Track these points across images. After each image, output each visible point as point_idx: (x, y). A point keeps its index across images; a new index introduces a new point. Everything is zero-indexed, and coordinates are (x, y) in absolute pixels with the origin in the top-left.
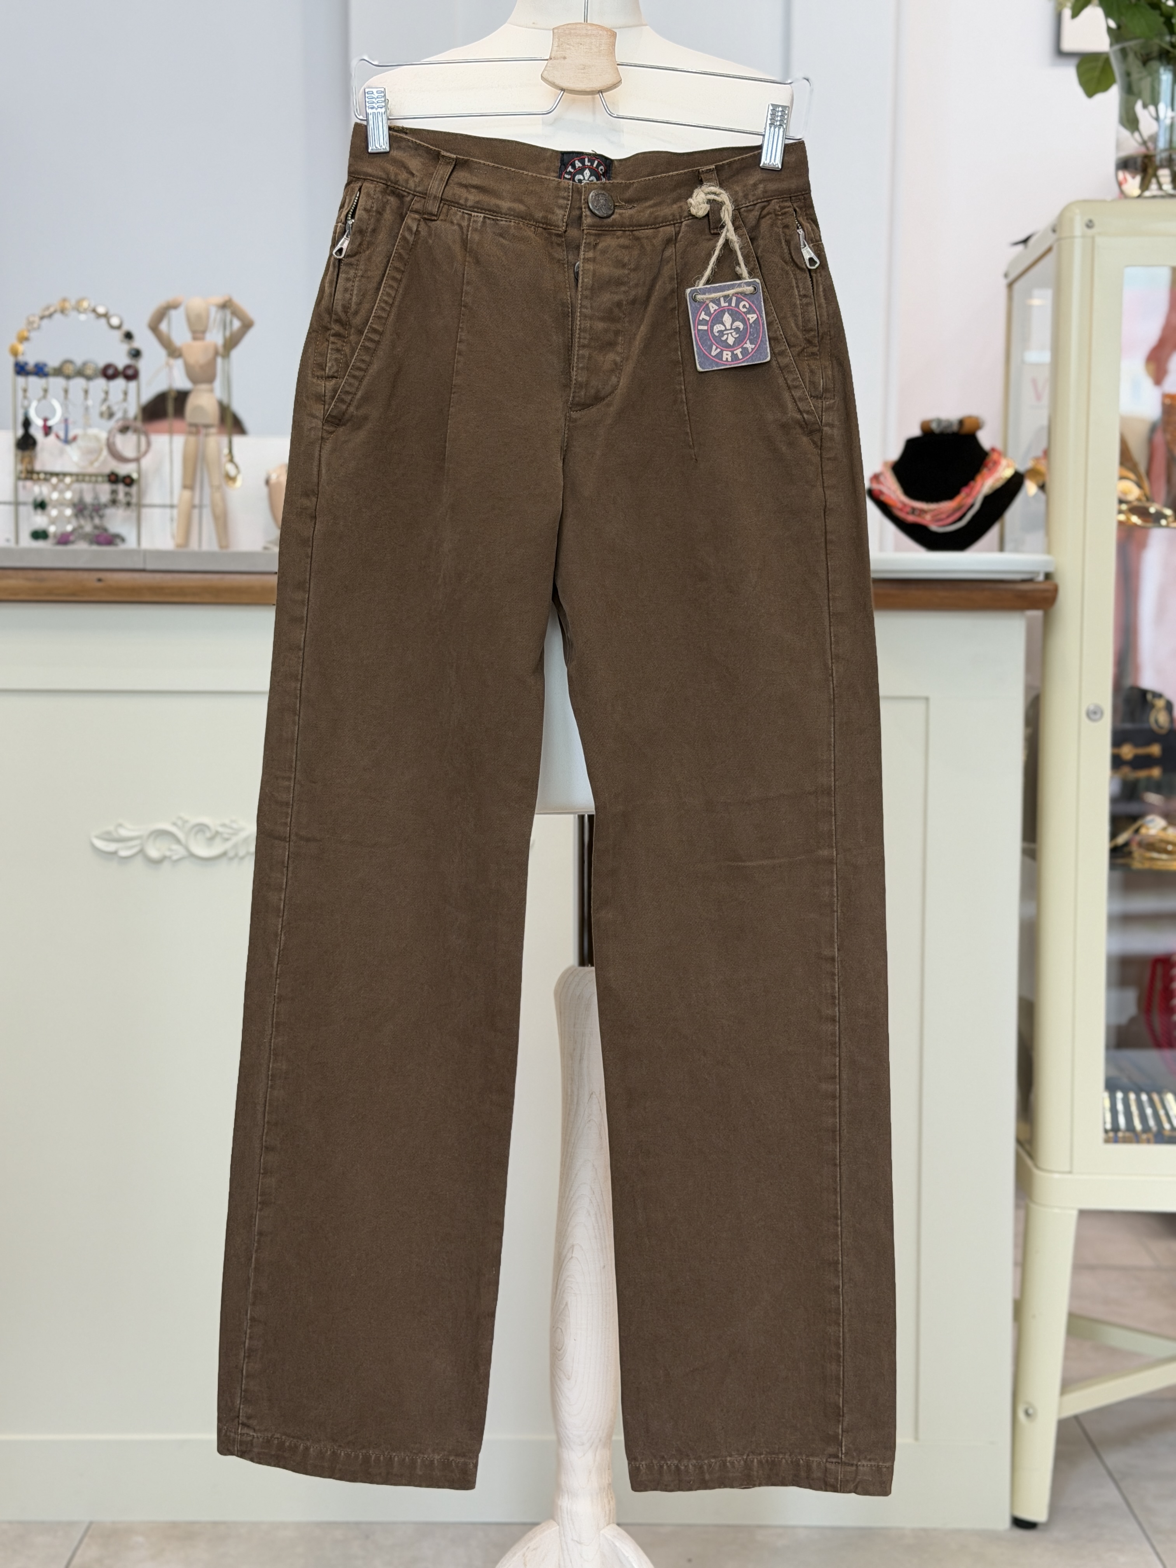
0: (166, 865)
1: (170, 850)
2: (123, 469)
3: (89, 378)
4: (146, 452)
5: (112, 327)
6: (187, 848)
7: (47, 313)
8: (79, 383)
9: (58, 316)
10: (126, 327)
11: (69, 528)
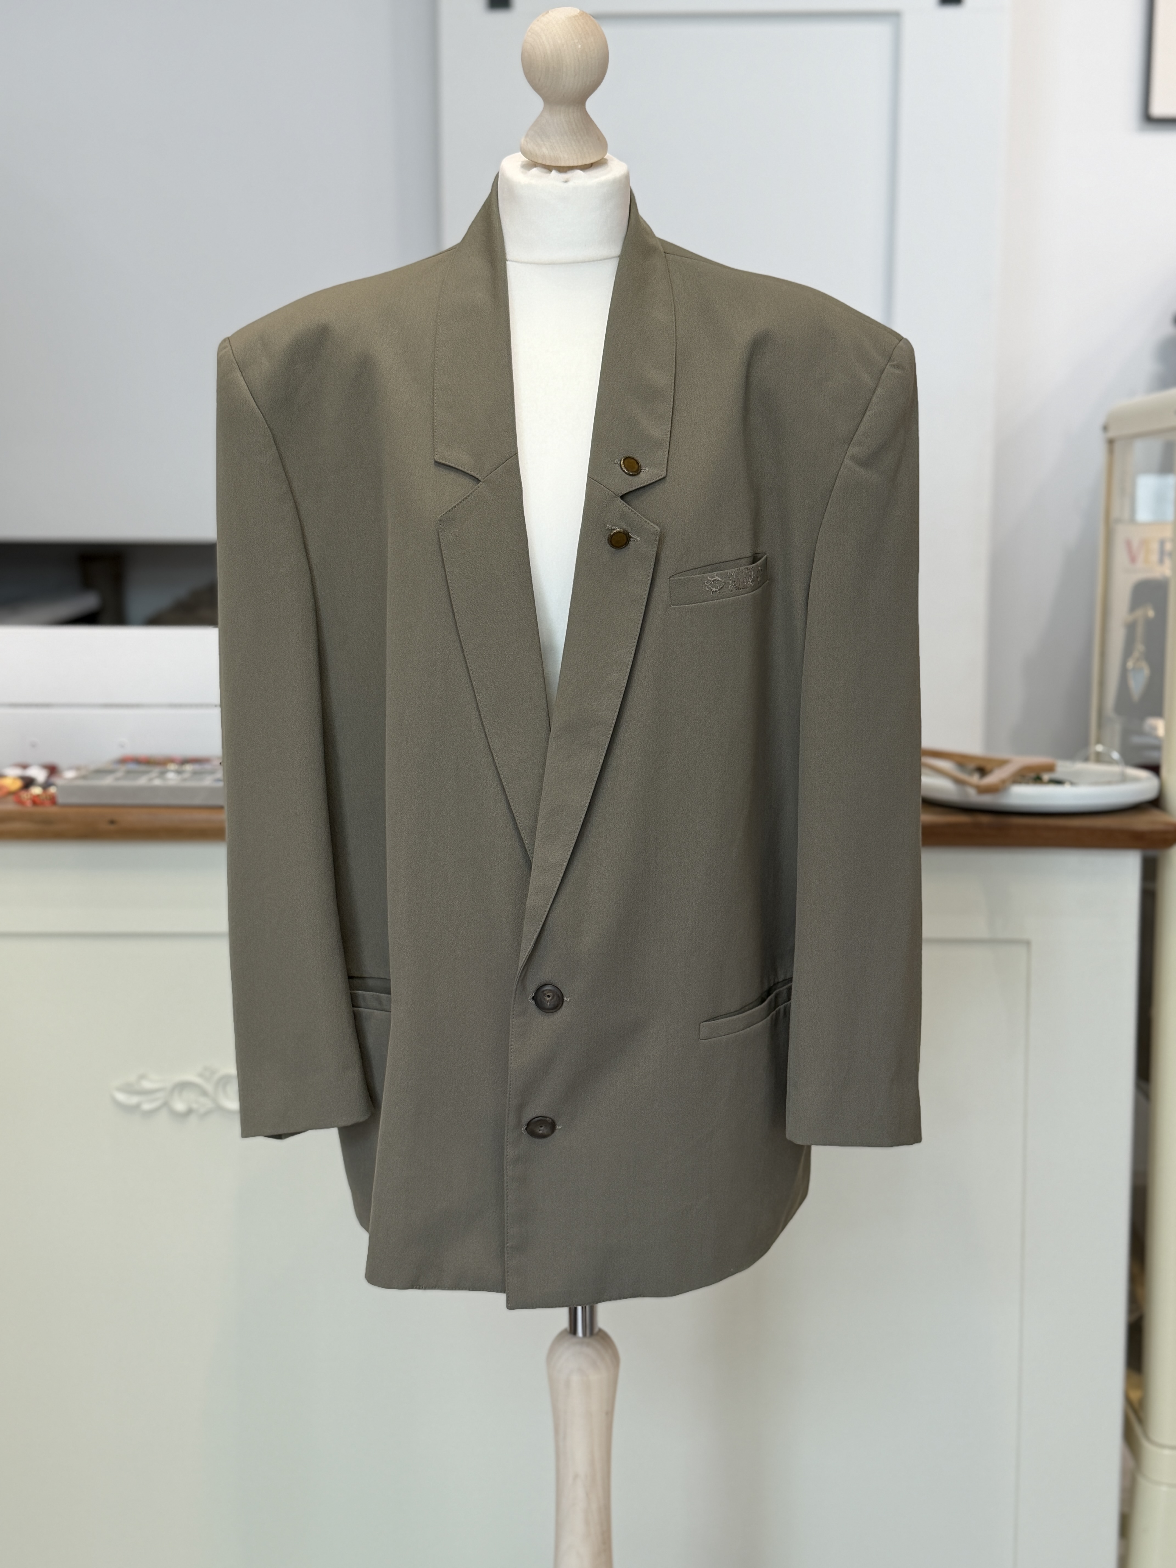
0: (193, 1119)
1: (197, 1103)
6: (215, 1101)
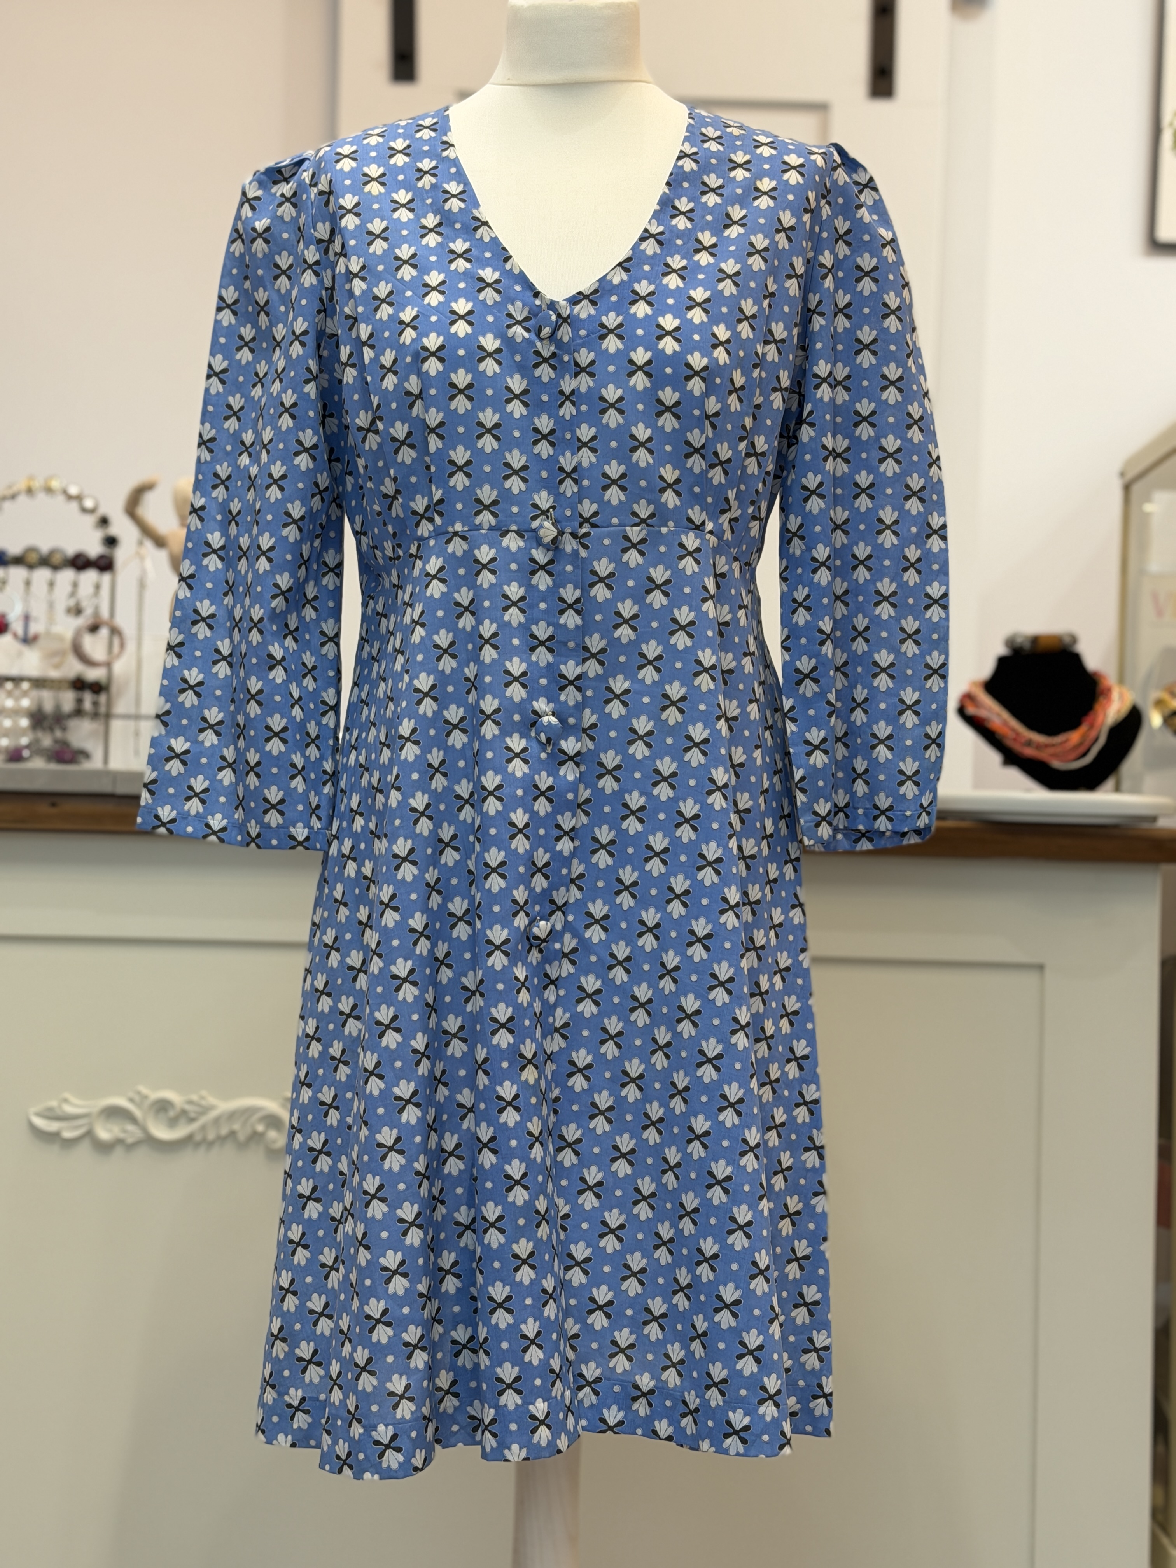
0: (119, 1151)
1: (125, 1131)
2: (93, 674)
3: (56, 568)
4: (119, 655)
5: (84, 510)
6: (145, 1130)
7: (10, 492)
8: (42, 575)
9: (23, 499)
10: (103, 511)
11: (24, 741)
